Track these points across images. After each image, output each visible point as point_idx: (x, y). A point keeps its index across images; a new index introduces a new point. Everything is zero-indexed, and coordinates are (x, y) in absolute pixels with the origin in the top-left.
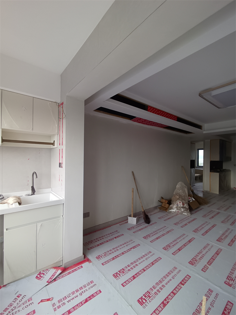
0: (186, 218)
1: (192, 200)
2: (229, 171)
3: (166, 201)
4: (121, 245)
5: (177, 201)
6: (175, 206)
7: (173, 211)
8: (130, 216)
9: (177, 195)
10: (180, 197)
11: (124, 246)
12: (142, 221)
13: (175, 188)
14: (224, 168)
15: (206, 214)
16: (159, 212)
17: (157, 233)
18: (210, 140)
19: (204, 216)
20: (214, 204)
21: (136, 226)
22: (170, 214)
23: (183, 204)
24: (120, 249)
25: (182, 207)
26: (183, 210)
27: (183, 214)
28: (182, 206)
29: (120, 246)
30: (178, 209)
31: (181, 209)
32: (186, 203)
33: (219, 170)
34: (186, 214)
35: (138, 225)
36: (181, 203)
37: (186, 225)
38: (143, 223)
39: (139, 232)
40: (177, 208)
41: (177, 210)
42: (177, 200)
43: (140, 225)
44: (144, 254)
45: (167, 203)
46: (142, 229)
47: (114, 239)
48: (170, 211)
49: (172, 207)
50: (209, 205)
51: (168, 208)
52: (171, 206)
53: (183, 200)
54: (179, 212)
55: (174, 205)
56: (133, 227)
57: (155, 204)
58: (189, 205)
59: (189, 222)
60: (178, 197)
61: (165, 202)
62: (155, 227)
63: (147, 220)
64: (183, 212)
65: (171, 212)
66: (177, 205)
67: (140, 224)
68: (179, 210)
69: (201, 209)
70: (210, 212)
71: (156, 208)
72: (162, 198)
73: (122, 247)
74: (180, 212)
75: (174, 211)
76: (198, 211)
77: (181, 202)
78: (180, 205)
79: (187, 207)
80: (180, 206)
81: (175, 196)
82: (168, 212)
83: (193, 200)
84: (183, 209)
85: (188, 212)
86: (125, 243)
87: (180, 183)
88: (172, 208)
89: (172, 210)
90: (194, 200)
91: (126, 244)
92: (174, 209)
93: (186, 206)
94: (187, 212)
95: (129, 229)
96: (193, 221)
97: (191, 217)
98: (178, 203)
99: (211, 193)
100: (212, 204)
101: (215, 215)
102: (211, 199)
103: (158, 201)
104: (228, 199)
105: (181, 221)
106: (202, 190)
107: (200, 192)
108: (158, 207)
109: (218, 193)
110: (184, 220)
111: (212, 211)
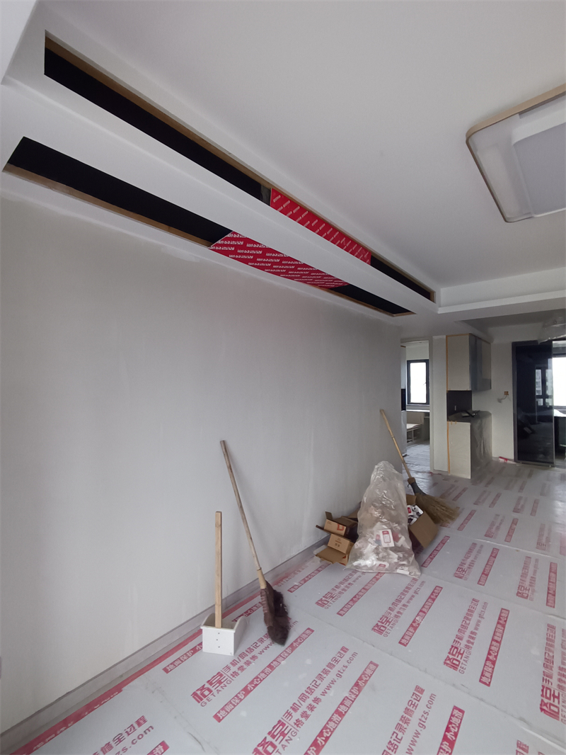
0: (408, 588)
1: (415, 513)
2: (487, 414)
3: (341, 527)
5: (374, 529)
6: (370, 547)
7: (366, 566)
8: (211, 623)
9: (375, 506)
10: (383, 513)
12: (259, 628)
13: (367, 482)
14: (474, 408)
15: (463, 564)
16: (318, 571)
18: (445, 337)
19: (461, 572)
20: (471, 514)
21: (234, 664)
22: (355, 576)
23: (396, 539)
25: (392, 549)
26: (394, 557)
27: (399, 571)
28: (392, 544)
30: (381, 555)
31: (389, 554)
32: (401, 532)
33: (467, 415)
34: (405, 571)
35: (242, 655)
36: (388, 533)
37: (414, 626)
38: (261, 640)
39: (243, 710)
40: (377, 552)
41: (378, 559)
42: (374, 525)
43: (249, 657)
45: (343, 532)
48: (355, 563)
49: (360, 548)
50: (459, 521)
51: (348, 552)
52: (358, 544)
53: (393, 522)
54: (385, 566)
55: (366, 541)
56: (220, 679)
57: (307, 537)
58: (412, 537)
59: (422, 612)
60: (376, 514)
61: (338, 529)
62: (309, 662)
63: (279, 626)
64: (398, 565)
65: (357, 567)
66: (378, 541)
67: (250, 650)
68: (383, 559)
69: (443, 543)
70: (470, 551)
71: (308, 553)
72: (329, 516)
74: (387, 565)
75: (368, 563)
76: (437, 550)
77: (390, 531)
78: (387, 541)
79: (408, 546)
80: (384, 545)
81: (367, 511)
82: (349, 569)
83: (418, 513)
84: (396, 556)
85: (412, 565)
87: (381, 464)
88: (360, 555)
89: (361, 562)
90: (421, 512)
92: (367, 559)
93: (404, 541)
94: (409, 562)
95: (200, 694)
96: (434, 600)
97: (423, 582)
98: (378, 536)
99: (452, 477)
100: (468, 519)
101: (489, 564)
102: (457, 497)
103: (317, 526)
104: (498, 496)
105: (397, 609)
106: (428, 469)
107: (426, 475)
108: (316, 552)
109: (470, 478)
110: (404, 602)
111: (474, 544)
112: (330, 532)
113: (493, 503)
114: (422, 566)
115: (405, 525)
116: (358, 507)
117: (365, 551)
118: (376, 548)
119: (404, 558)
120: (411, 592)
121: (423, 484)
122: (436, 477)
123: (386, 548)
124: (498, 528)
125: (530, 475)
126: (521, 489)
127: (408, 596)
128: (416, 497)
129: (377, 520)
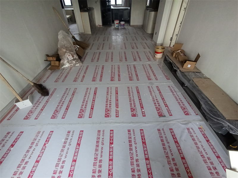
1: (77, 48)
4: (28, 151)
6: (66, 61)
9: (63, 48)
10: (67, 50)
11: (32, 149)
14: (89, 6)
15: (93, 58)
16: (51, 73)
17: (63, 102)
19: (92, 60)
20: (93, 44)
21: (34, 106)
22: (64, 71)
23: (73, 57)
24: (30, 158)
27: (76, 65)
29: (27, 154)
33: (87, 9)
34: (78, 65)
35: (36, 104)
37: (84, 77)
39: (43, 114)
42: (65, 54)
43: (38, 103)
44: (63, 140)
46: (44, 107)
47: (12, 149)
49: (63, 63)
50: (90, 47)
51: (59, 65)
52: (61, 62)
53: (71, 52)
54: (72, 65)
55: (64, 60)
56: (31, 112)
58: (78, 55)
59: (85, 73)
60: (65, 50)
61: (53, 59)
62: (58, 96)
63: (44, 91)
65: (64, 68)
66: (68, 59)
67: (38, 101)
68: (71, 63)
69: (87, 54)
70: (94, 54)
72: (48, 56)
73: (30, 152)
76: (85, 57)
77: (70, 55)
78: (71, 58)
81: (61, 50)
84: (75, 61)
85: (80, 62)
86: (33, 143)
87: (61, 32)
88: (63, 65)
90: (79, 47)
91: (35, 144)
92: (66, 65)
93: (76, 57)
95: (26, 118)
96: (87, 69)
97: (84, 66)
98: (67, 57)
99: (86, 34)
100: (92, 46)
101: (99, 57)
102: (88, 40)
103: (45, 60)
104: (99, 37)
105: (78, 75)
106: (78, 32)
107: (78, 35)
108: (48, 68)
109: (91, 33)
110: (80, 72)
111: (95, 52)
112: (50, 61)
113: (98, 40)
114: (82, 62)
115: (75, 52)
116: (58, 50)
117: (65, 63)
118: (68, 61)
119: (77, 61)
120: (81, 69)
121: (78, 38)
122: (81, 35)
123: (71, 60)
124: (100, 47)
125: (106, 30)
126: (104, 34)
127: (80, 71)
128: (76, 42)
129: (65, 52)
